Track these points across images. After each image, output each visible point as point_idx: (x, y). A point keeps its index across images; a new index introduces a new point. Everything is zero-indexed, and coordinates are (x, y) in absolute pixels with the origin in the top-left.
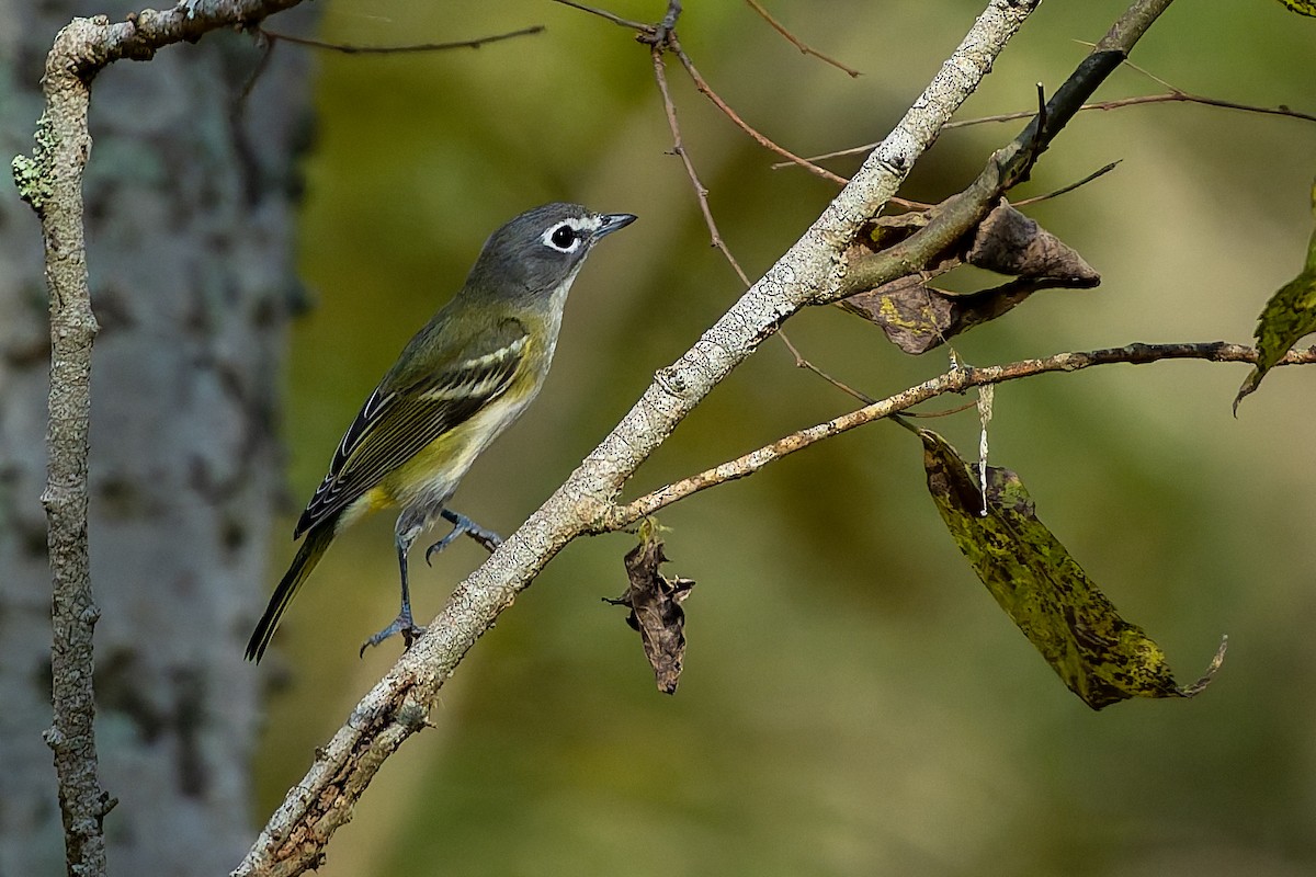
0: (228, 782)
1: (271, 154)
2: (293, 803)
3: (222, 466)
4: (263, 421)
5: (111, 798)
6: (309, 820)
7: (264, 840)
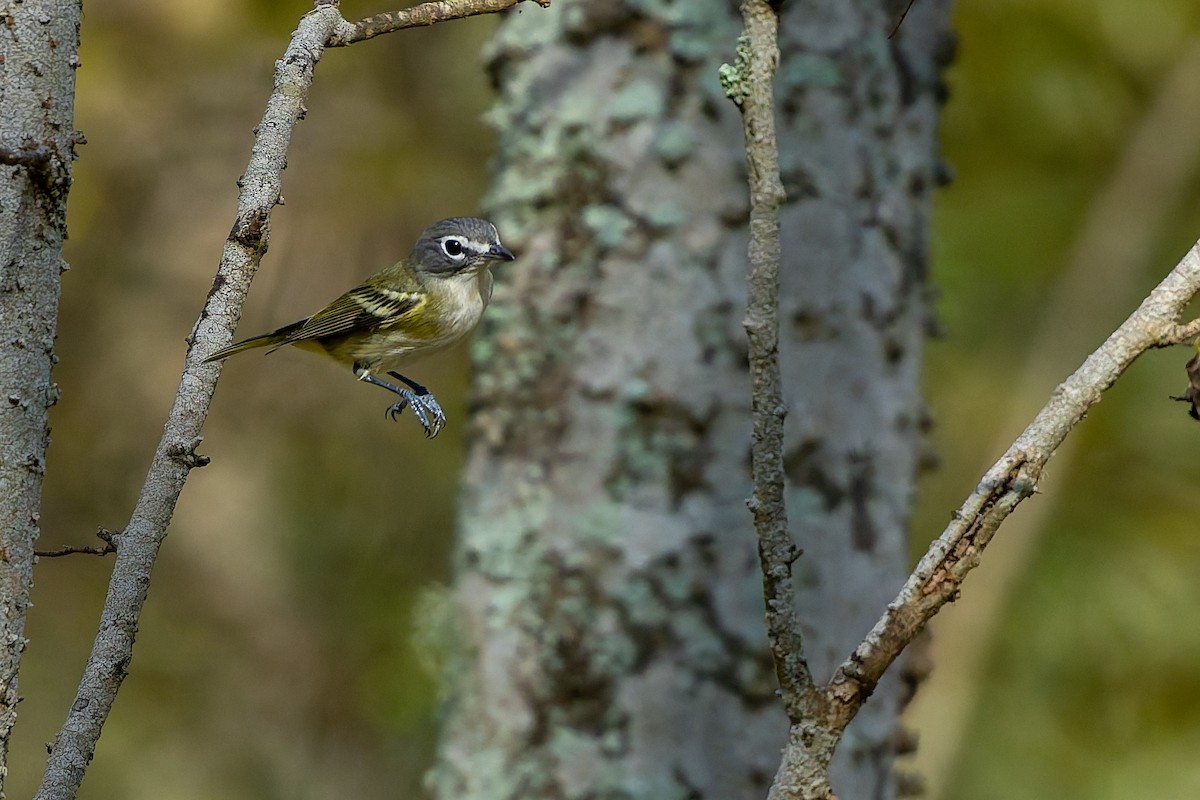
0: (891, 539)
1: (921, 65)
2: (935, 553)
3: (885, 301)
4: (916, 265)
5: (798, 549)
6: (947, 565)
7: (913, 581)
